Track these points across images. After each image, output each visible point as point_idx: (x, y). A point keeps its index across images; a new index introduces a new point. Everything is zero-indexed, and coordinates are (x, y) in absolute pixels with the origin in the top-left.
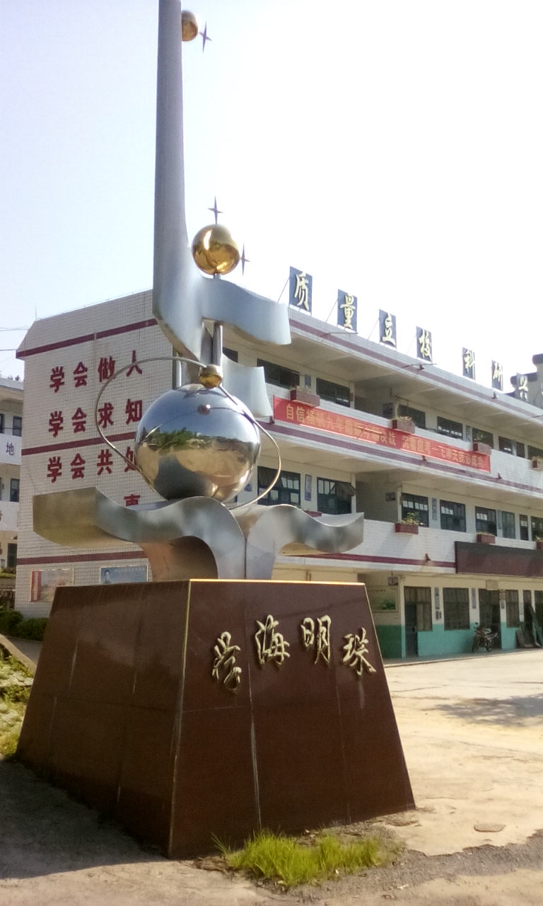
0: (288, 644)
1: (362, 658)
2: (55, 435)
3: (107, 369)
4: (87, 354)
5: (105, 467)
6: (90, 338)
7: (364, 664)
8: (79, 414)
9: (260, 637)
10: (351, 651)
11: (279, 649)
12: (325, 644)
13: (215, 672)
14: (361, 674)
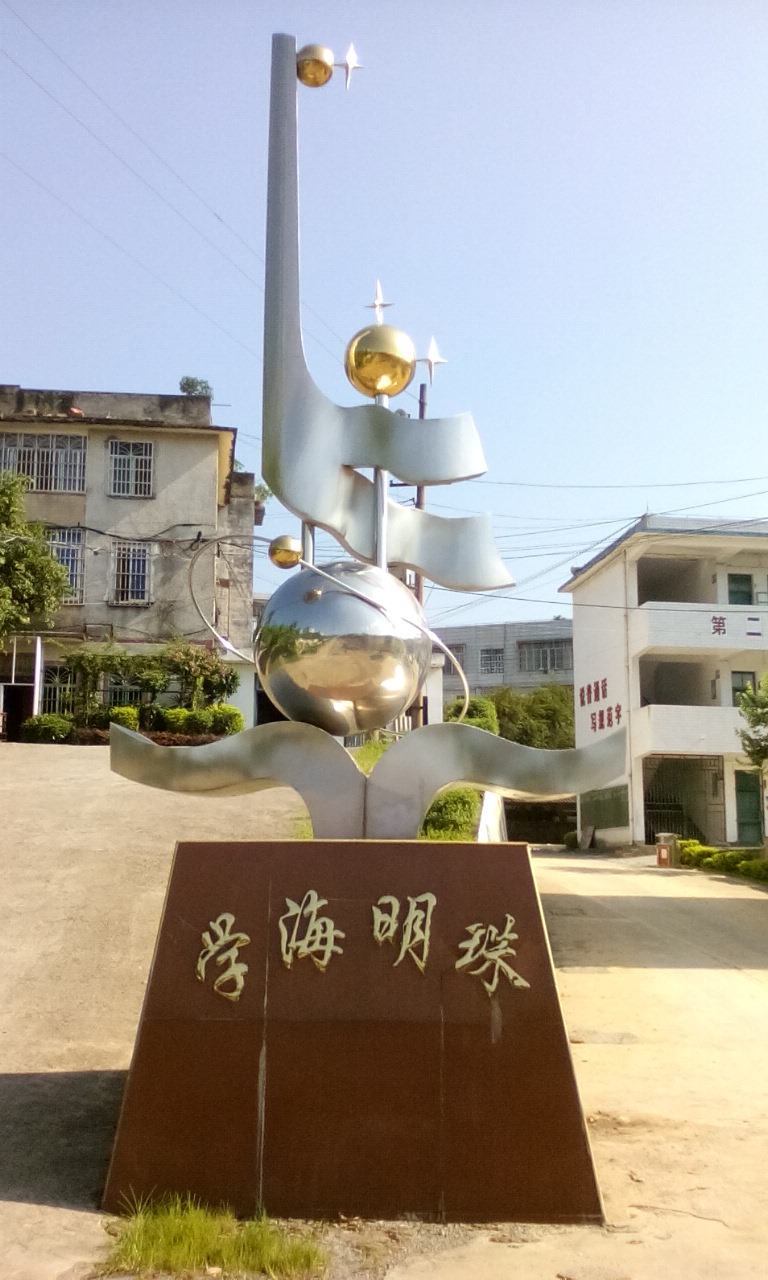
0: (342, 936)
7: (502, 973)
9: (290, 923)
10: (476, 950)
11: (324, 941)
12: (420, 935)
13: (201, 966)
14: (491, 988)
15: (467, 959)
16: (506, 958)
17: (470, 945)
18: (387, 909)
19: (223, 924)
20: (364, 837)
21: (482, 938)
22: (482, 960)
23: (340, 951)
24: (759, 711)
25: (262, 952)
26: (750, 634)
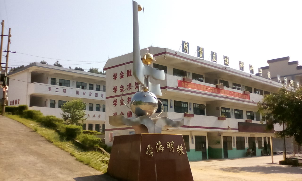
0: (163, 148)
1: (181, 151)
2: (115, 93)
3: (129, 73)
4: (123, 69)
5: (129, 102)
6: (124, 64)
7: (182, 152)
8: (122, 86)
9: (157, 146)
10: (179, 149)
11: (161, 148)
12: (172, 147)
13: (147, 153)
14: (181, 154)
15: (178, 151)
16: (182, 150)
17: (178, 148)
18: (168, 144)
19: (149, 146)
20: (155, 133)
21: (179, 148)
23: (164, 150)
24: (66, 109)
25: (154, 150)
26: (56, 92)
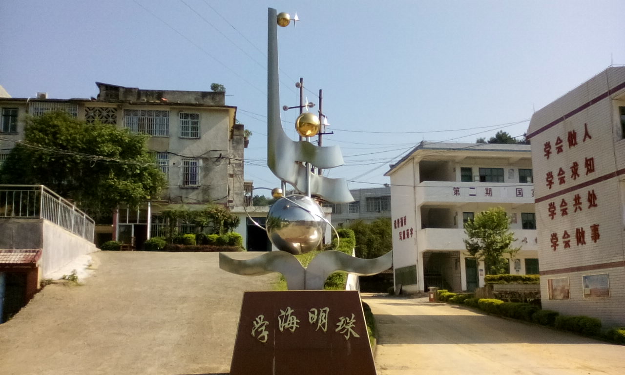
0: (299, 321)
1: (350, 329)
2: (550, 188)
3: (572, 138)
4: (560, 131)
5: (578, 206)
6: (561, 119)
7: (351, 332)
8: (561, 172)
9: (282, 318)
10: (343, 325)
11: (293, 323)
12: (324, 321)
13: (253, 333)
14: (347, 338)
15: (340, 328)
16: (352, 328)
17: (340, 324)
18: (313, 313)
19: (260, 318)
20: (305, 289)
21: (344, 322)
22: (344, 328)
23: (298, 326)
24: (474, 231)
25: (273, 327)
26: (470, 195)
